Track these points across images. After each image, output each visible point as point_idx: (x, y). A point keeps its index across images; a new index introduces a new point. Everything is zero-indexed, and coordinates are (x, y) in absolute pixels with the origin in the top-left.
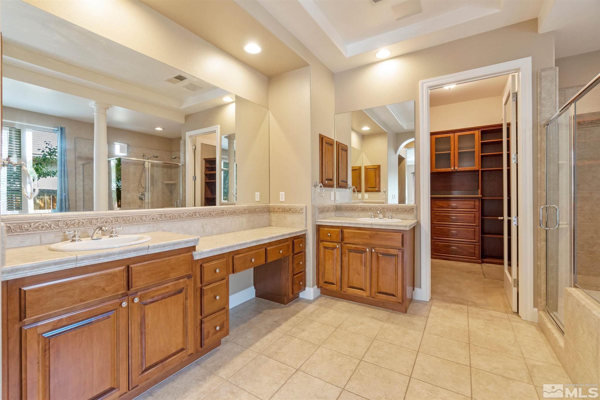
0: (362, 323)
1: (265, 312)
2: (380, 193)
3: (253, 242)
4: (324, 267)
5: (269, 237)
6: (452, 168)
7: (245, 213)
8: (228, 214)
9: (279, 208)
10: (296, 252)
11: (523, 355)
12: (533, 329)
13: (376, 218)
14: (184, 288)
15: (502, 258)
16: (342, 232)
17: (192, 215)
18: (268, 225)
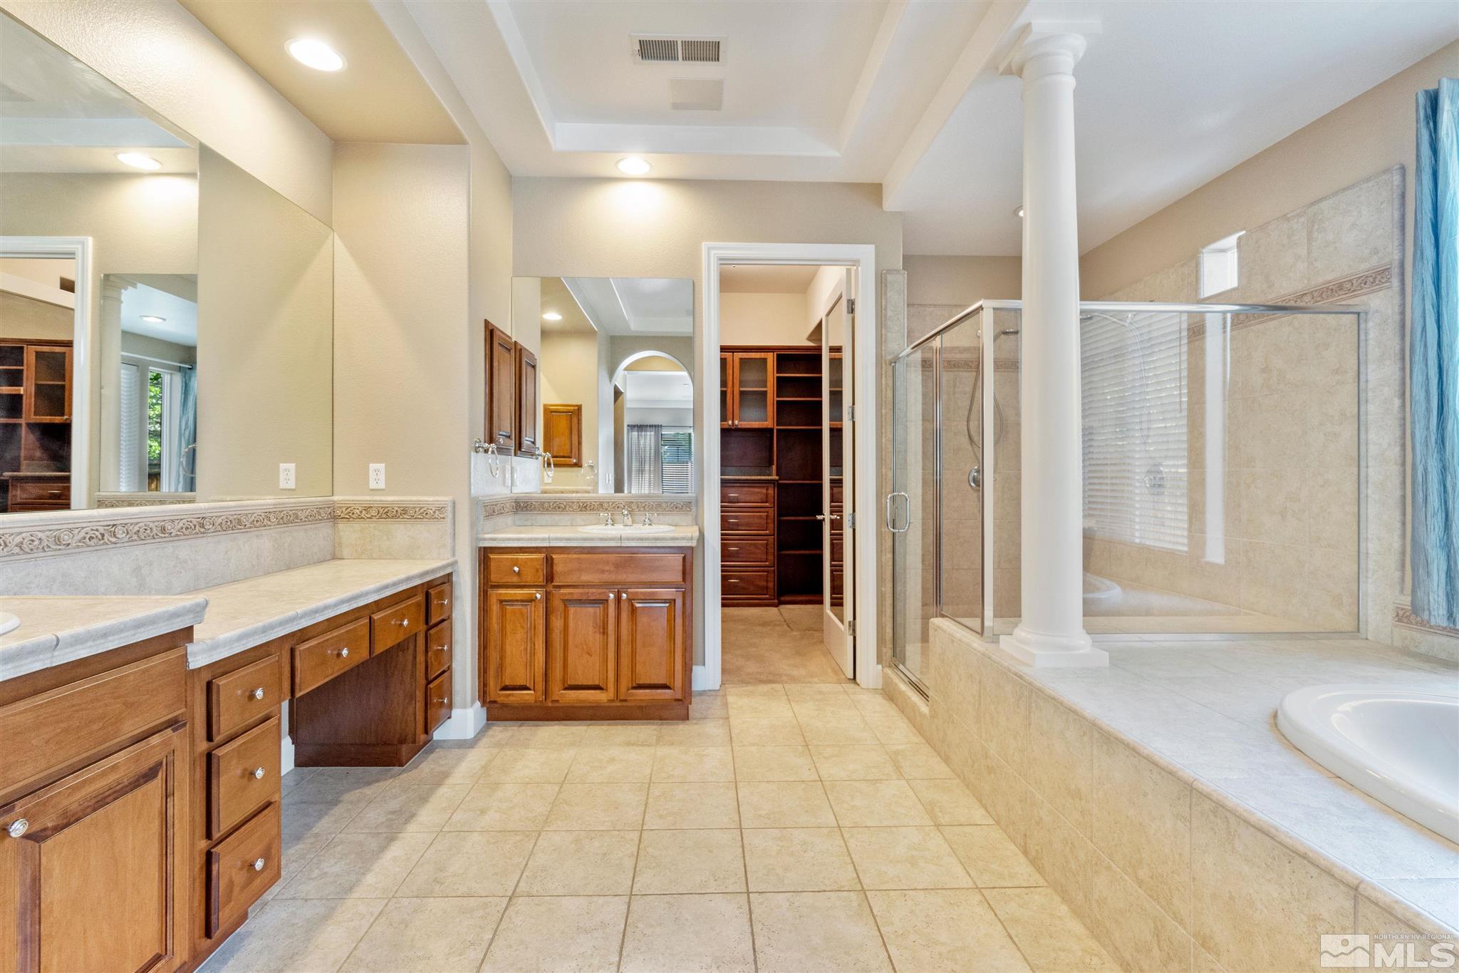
0: (612, 760)
1: (346, 797)
2: (582, 470)
3: (343, 602)
4: (502, 650)
5: (378, 585)
6: (730, 422)
7: (269, 523)
8: (219, 528)
9: (367, 509)
10: (434, 621)
11: (879, 741)
12: (879, 699)
13: (617, 526)
14: (162, 763)
15: (820, 591)
16: (549, 562)
17: (103, 535)
18: (329, 557)
